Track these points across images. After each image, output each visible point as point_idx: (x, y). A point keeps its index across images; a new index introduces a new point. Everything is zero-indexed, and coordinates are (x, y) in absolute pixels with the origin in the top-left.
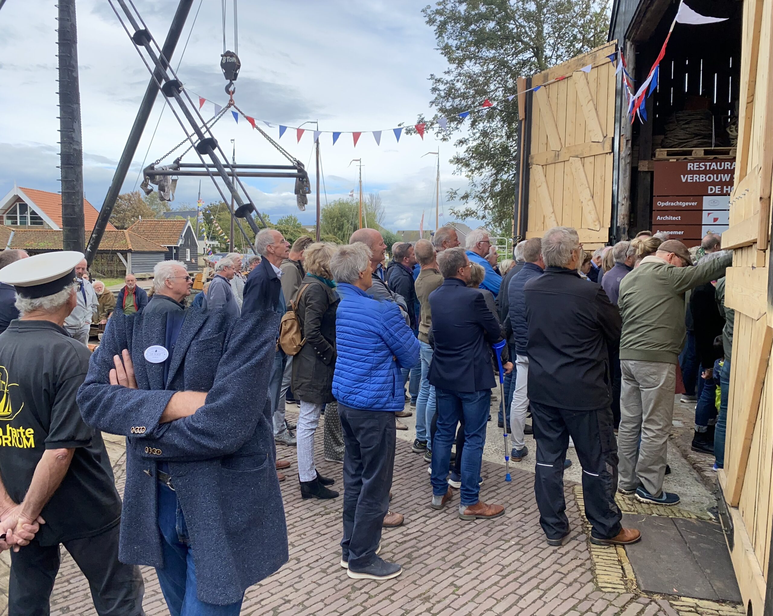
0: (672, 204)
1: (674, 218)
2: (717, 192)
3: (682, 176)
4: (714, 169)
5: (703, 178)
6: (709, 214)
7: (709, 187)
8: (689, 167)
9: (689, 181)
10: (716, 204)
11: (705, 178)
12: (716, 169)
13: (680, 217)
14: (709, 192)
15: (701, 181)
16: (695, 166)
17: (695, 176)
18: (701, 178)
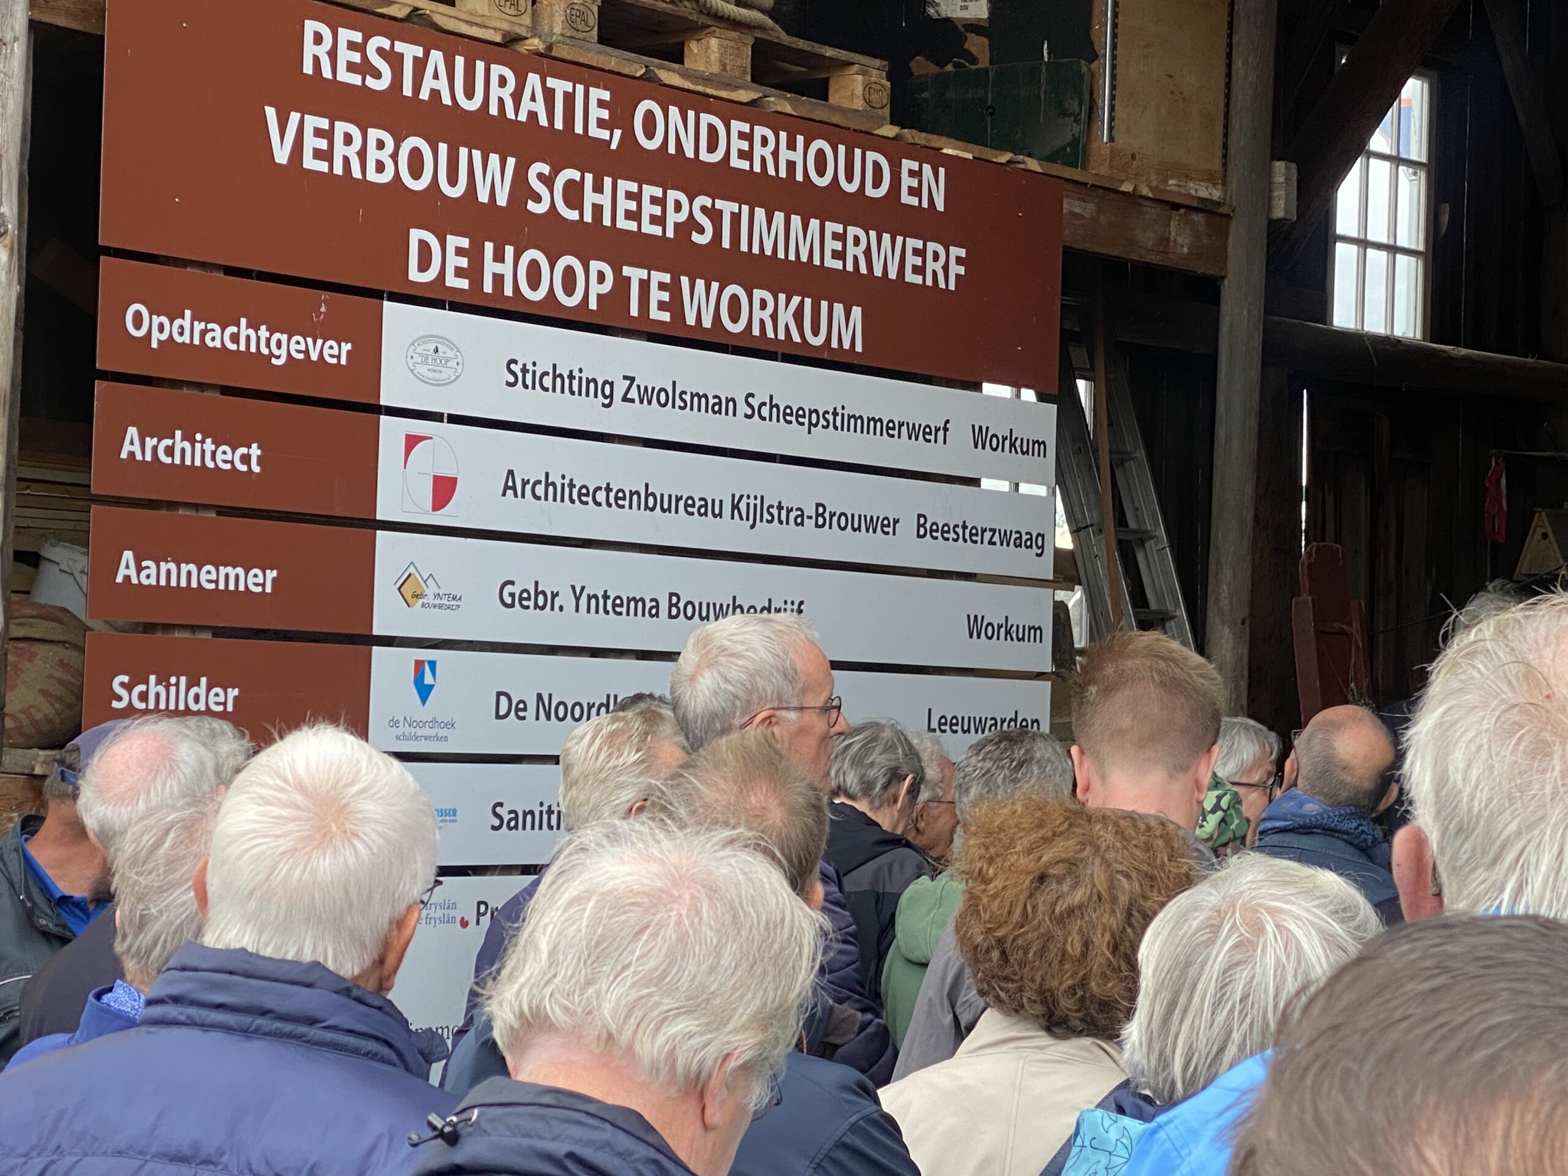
0: (217, 337)
1: (226, 457)
2: (453, 281)
3: (270, 112)
4: (435, 94)
5: (385, 156)
6: (412, 441)
7: (416, 235)
8: (310, 49)
9: (310, 163)
10: (446, 374)
11: (394, 156)
12: (447, 100)
13: (255, 451)
14: (414, 275)
15: (372, 176)
16: (346, 56)
17: (341, 127)
18: (373, 154)
